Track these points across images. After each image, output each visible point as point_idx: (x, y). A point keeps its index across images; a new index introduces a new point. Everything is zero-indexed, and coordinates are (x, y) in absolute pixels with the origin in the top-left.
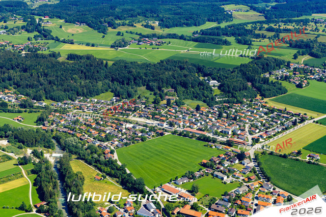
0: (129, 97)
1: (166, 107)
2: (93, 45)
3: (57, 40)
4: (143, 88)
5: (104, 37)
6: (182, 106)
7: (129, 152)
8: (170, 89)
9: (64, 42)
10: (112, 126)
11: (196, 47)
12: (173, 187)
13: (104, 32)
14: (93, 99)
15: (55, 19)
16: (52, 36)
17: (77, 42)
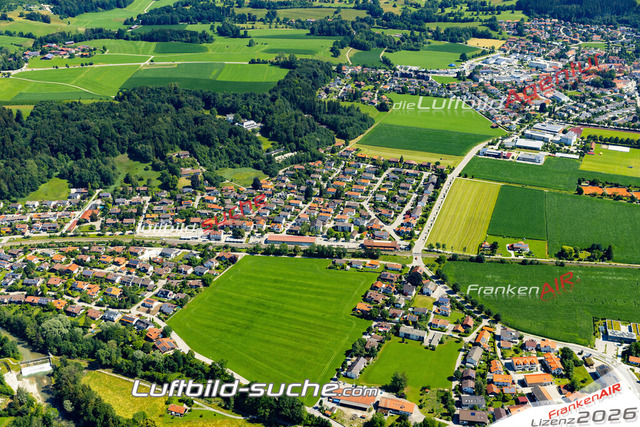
0: (106, 184)
4: (124, 158)
6: (221, 184)
7: (199, 321)
10: (117, 264)
11: (157, 51)
14: (27, 202)
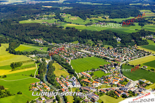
0: (84, 43)
1: (97, 47)
2: (78, 24)
3: (66, 22)
4: (91, 40)
5: (84, 21)
6: (103, 47)
7: (75, 61)
8: (101, 41)
9: (68, 23)
12: (86, 73)
13: (85, 19)
14: (70, 43)
15: (68, 14)
16: (64, 20)
17: (72, 23)
